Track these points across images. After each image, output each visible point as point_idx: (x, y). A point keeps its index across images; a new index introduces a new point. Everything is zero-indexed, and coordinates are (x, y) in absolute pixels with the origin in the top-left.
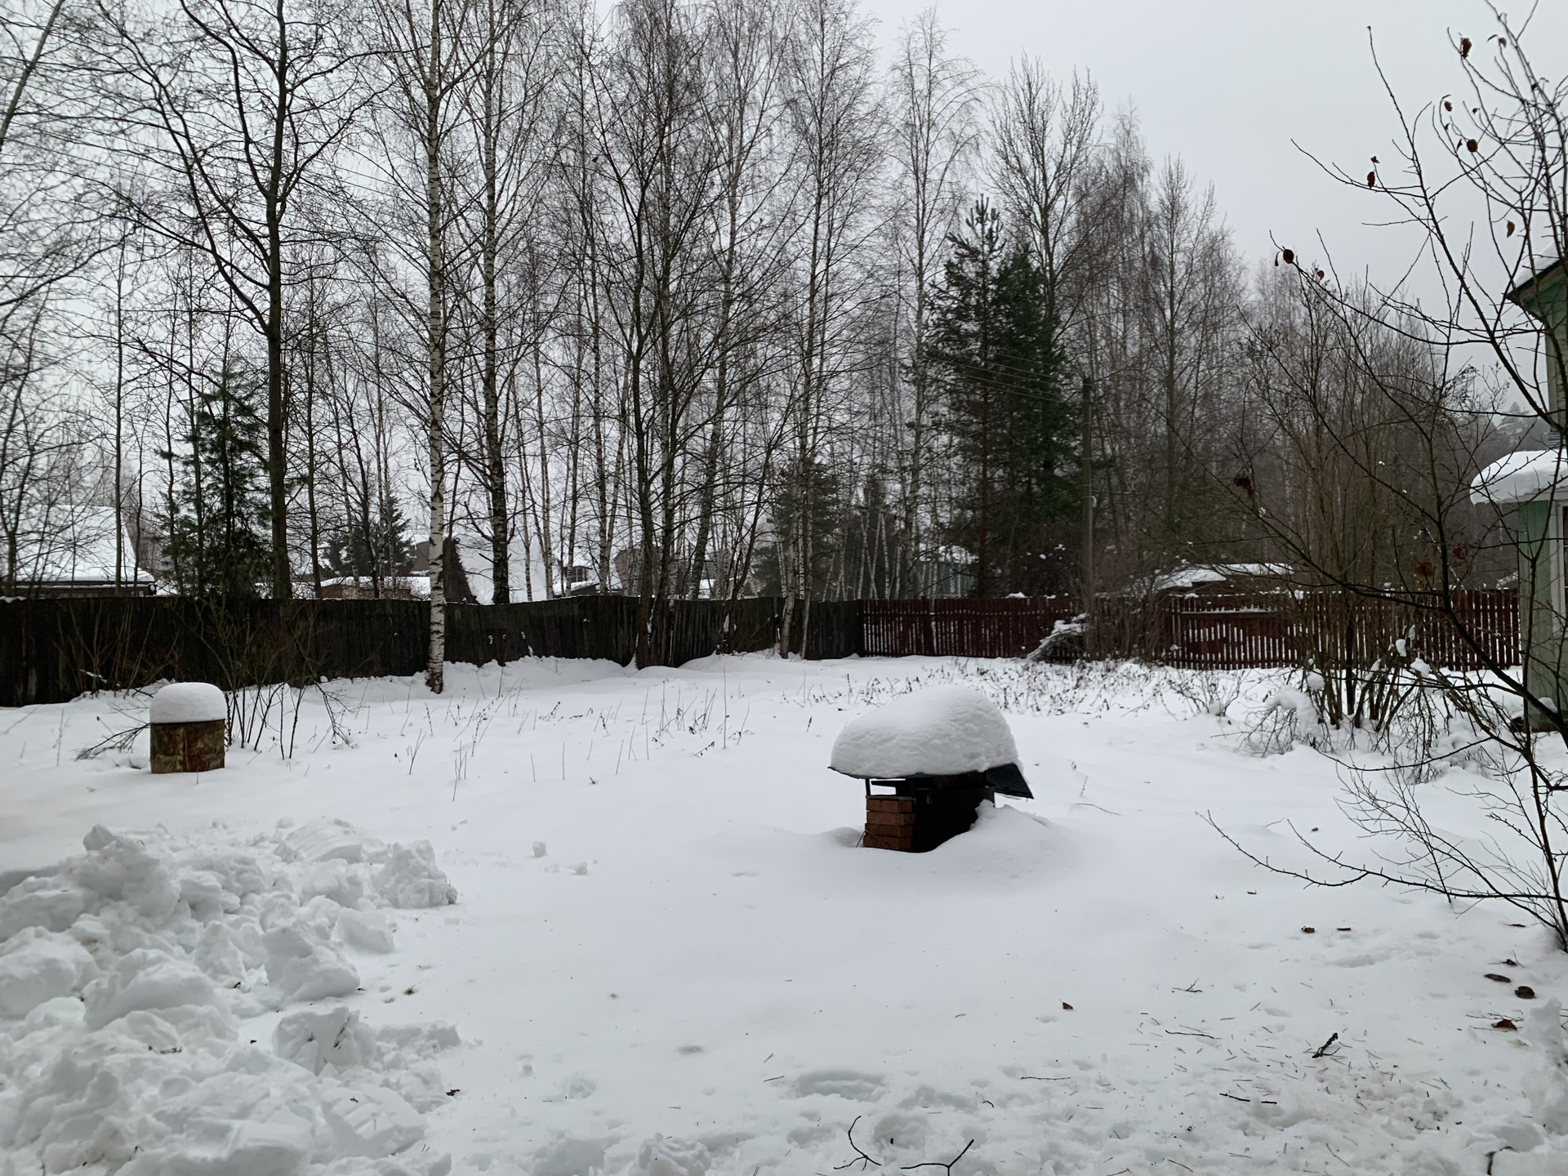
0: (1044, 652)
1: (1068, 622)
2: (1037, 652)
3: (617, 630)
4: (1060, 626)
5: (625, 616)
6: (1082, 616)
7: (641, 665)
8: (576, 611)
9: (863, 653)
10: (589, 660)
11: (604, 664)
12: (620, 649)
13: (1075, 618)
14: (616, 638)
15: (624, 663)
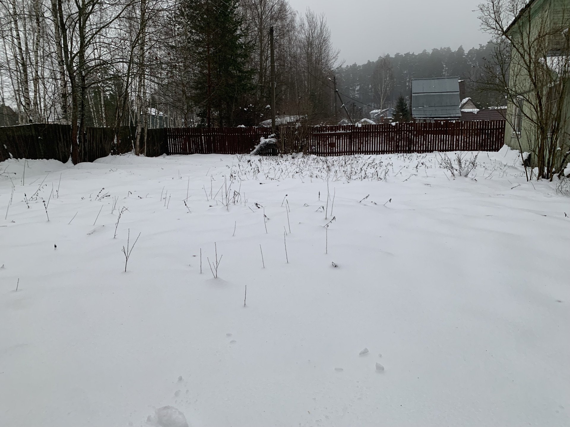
0: (257, 151)
1: (266, 138)
2: (255, 150)
3: (58, 143)
4: (263, 140)
5: (61, 135)
6: (273, 135)
7: (75, 162)
8: (34, 133)
9: (168, 154)
10: (45, 160)
11: (54, 163)
12: (61, 154)
13: (269, 136)
14: (58, 148)
15: (65, 161)
